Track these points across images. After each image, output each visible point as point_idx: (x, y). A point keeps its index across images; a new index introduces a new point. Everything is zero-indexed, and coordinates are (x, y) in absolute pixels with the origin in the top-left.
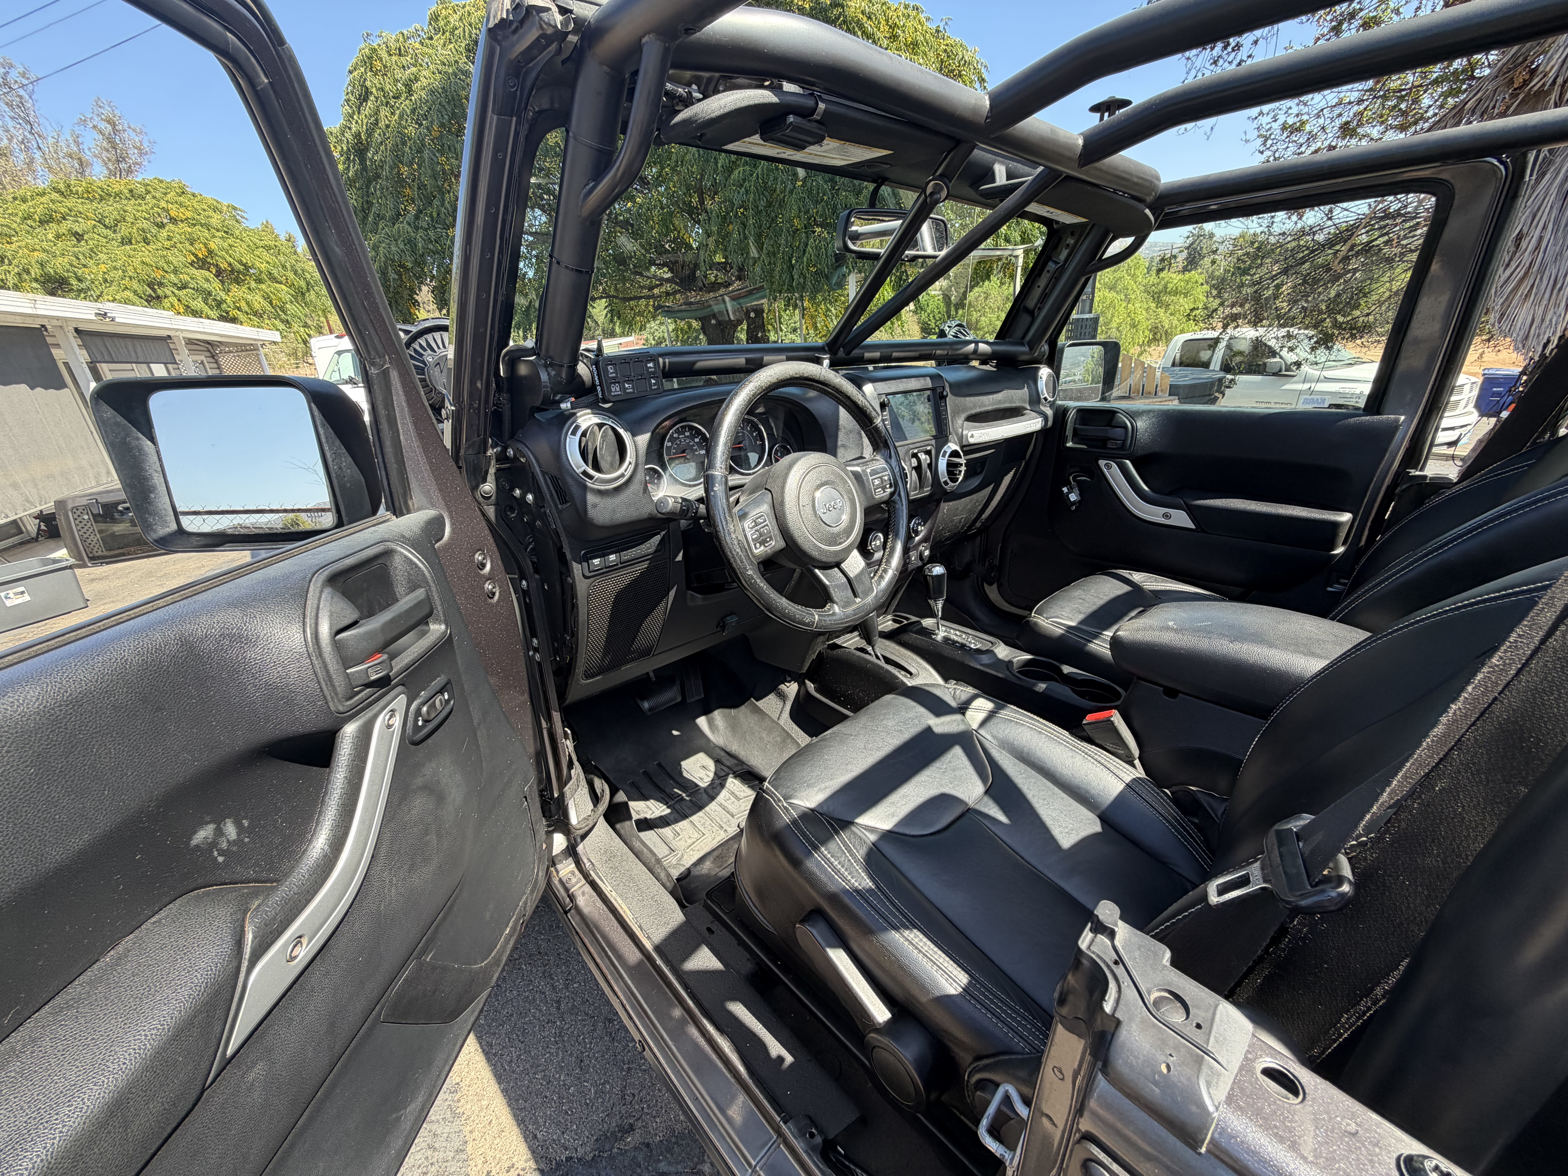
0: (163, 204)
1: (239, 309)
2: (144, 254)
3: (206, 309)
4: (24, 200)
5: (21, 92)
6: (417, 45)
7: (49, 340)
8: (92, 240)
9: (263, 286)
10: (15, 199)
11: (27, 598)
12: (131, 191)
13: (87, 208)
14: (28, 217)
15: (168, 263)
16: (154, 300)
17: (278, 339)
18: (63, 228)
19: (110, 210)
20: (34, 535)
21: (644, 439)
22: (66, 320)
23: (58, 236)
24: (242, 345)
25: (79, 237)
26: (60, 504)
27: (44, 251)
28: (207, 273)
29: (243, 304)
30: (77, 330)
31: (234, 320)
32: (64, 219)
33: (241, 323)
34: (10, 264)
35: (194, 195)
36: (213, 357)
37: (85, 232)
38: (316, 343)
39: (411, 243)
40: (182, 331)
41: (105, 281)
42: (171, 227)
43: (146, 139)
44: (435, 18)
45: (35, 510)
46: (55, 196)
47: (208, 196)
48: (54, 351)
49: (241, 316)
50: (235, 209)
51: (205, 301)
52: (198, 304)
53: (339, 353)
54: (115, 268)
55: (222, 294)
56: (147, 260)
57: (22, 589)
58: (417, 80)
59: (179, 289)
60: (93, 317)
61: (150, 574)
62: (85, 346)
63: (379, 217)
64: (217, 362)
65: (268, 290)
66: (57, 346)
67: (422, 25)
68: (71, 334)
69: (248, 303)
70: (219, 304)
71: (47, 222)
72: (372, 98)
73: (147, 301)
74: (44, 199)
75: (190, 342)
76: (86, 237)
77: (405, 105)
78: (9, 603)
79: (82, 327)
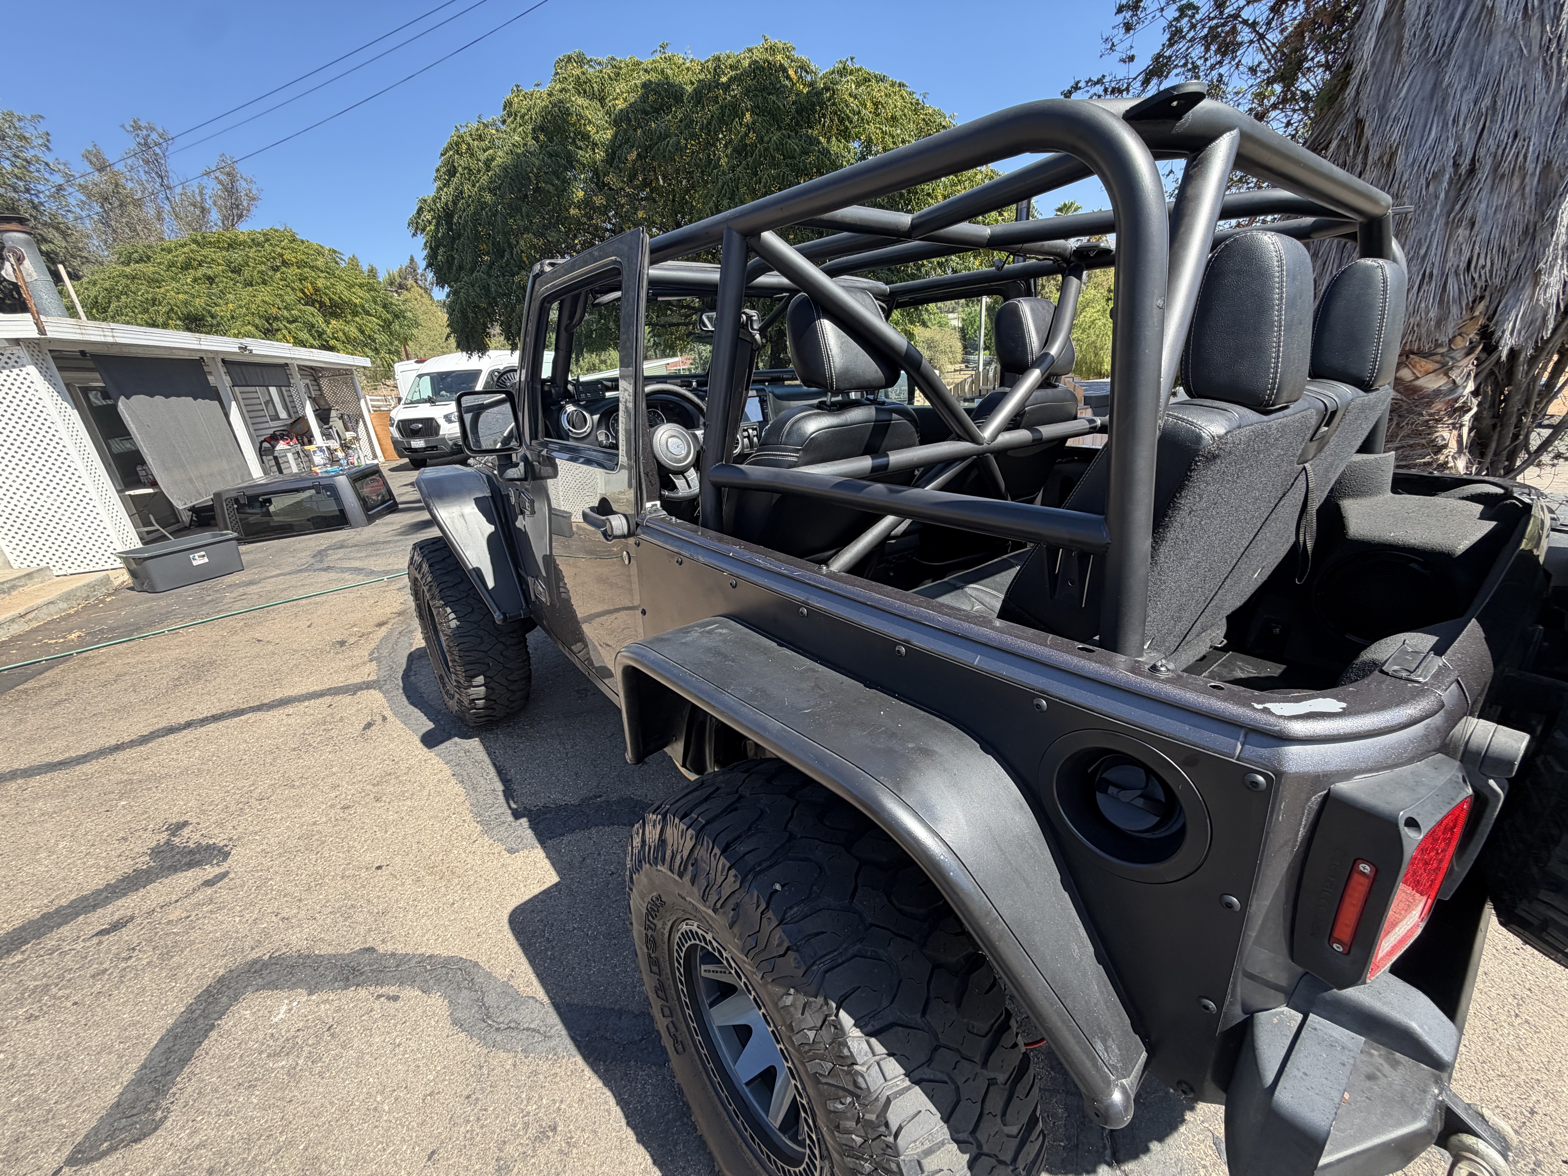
0: (279, 250)
1: (336, 339)
2: (264, 294)
3: (311, 340)
4: (170, 251)
5: (157, 149)
6: (494, 132)
7: (206, 369)
8: (223, 283)
9: (357, 319)
10: (162, 250)
11: (206, 560)
12: (253, 240)
13: (219, 256)
14: (171, 265)
15: (283, 301)
16: (269, 333)
17: (369, 364)
18: (199, 274)
19: (236, 256)
20: (187, 525)
21: (596, 417)
22: (217, 352)
23: (195, 280)
24: (339, 370)
25: (211, 280)
26: (218, 495)
27: (186, 293)
28: (312, 309)
29: (340, 334)
30: (223, 361)
31: (331, 349)
32: (200, 265)
33: (338, 351)
34: (160, 304)
35: (302, 242)
36: (315, 380)
37: (216, 276)
38: (398, 367)
39: (486, 288)
40: (296, 359)
41: (233, 317)
42: (284, 269)
43: (254, 186)
44: (508, 104)
45: (189, 505)
46: (194, 247)
47: (314, 241)
48: (210, 378)
49: (339, 345)
50: (335, 252)
51: (309, 331)
52: (304, 335)
53: (420, 376)
54: (241, 307)
55: (324, 326)
56: (267, 299)
57: (203, 553)
58: (493, 159)
59: (290, 322)
60: (237, 350)
61: (283, 550)
62: (228, 373)
63: (461, 268)
64: (318, 385)
65: (361, 322)
66: (210, 373)
67: (498, 114)
68: (220, 364)
69: (344, 334)
70: (320, 334)
71: (187, 269)
72: (458, 175)
73: (265, 334)
74: (186, 249)
75: (301, 368)
76: (217, 280)
77: (484, 179)
78: (195, 563)
79: (228, 358)
